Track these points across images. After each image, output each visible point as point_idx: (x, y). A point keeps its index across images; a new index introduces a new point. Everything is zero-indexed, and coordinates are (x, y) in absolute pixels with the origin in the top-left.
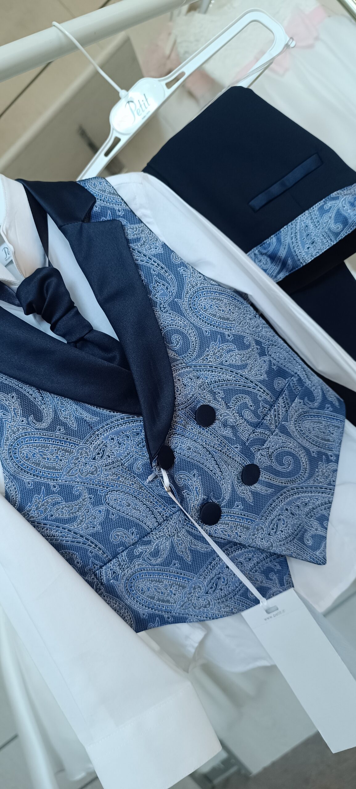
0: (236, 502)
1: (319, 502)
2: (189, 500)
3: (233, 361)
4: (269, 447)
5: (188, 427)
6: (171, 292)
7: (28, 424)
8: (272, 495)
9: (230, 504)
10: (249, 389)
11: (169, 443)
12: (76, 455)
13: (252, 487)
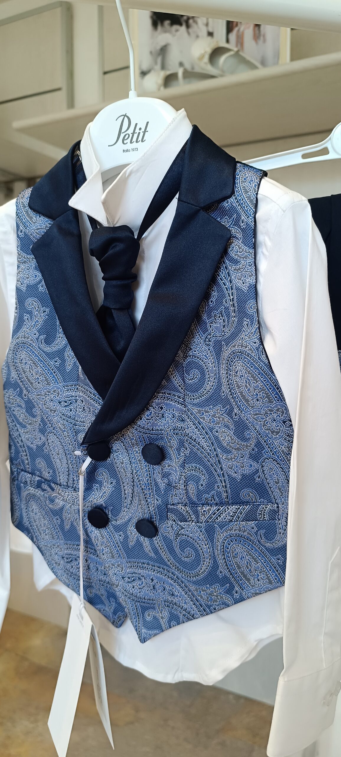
0: (122, 533)
1: (185, 606)
2: (93, 494)
3: (222, 437)
4: (184, 528)
5: (136, 448)
6: (225, 332)
7: (37, 339)
8: (151, 559)
9: (118, 529)
10: (214, 472)
11: (113, 443)
12: (50, 388)
13: (142, 538)
